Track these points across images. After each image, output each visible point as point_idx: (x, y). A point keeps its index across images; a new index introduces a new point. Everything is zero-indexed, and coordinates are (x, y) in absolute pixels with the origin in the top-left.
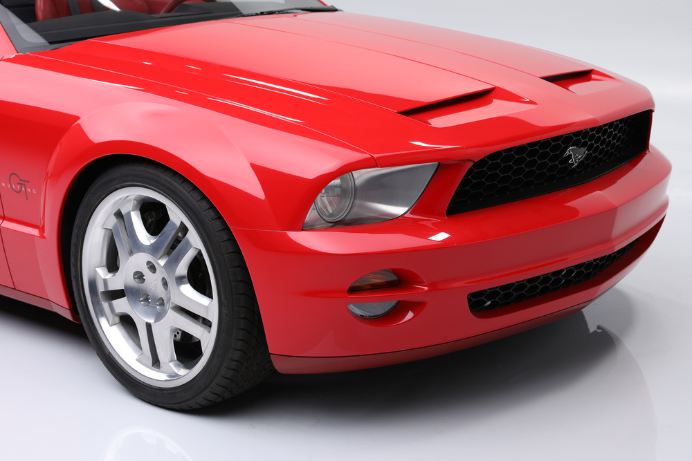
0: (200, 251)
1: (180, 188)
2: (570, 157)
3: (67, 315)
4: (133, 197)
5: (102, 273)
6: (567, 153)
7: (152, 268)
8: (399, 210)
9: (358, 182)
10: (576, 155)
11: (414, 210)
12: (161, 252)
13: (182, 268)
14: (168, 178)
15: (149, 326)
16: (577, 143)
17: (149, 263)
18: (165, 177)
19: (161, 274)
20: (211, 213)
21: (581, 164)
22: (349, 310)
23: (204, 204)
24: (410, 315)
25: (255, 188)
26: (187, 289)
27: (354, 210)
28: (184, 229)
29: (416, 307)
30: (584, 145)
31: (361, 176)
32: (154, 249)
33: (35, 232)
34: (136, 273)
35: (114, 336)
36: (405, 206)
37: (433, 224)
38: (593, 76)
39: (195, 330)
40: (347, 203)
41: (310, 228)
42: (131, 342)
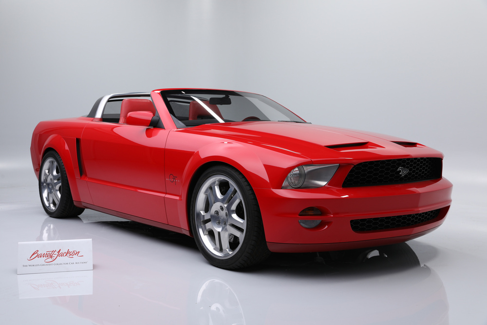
0: (241, 201)
1: (235, 173)
2: (400, 171)
3: (188, 233)
4: (217, 180)
5: (202, 213)
6: (399, 169)
7: (222, 208)
8: (323, 183)
9: (306, 171)
10: (403, 172)
11: (329, 184)
12: (226, 201)
13: (234, 207)
15: (219, 233)
16: (404, 166)
17: (221, 206)
18: (229, 170)
19: (225, 211)
20: (246, 183)
21: (406, 176)
22: (301, 225)
23: (244, 180)
24: (327, 227)
25: (265, 176)
26: (235, 216)
27: (305, 183)
28: (235, 191)
29: (329, 223)
30: (407, 168)
31: (308, 169)
32: (223, 201)
33: (177, 198)
34: (216, 211)
35: (206, 240)
36: (325, 181)
37: (337, 190)
38: (418, 146)
39: (237, 234)
40: (302, 180)
41: (285, 188)
42: (212, 242)
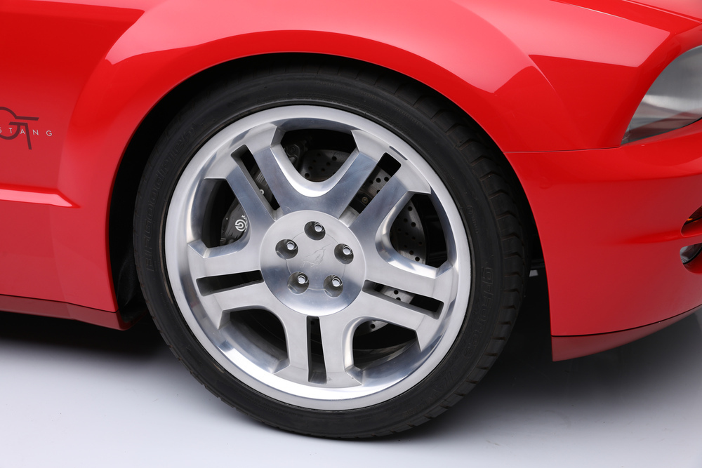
12: (344, 206)
14: (366, 86)
15: (312, 322)
32: (328, 205)
33: (50, 199)
39: (410, 317)
